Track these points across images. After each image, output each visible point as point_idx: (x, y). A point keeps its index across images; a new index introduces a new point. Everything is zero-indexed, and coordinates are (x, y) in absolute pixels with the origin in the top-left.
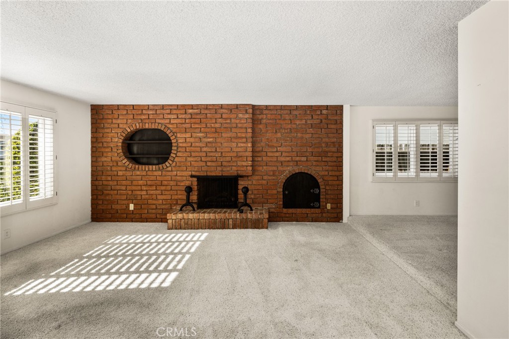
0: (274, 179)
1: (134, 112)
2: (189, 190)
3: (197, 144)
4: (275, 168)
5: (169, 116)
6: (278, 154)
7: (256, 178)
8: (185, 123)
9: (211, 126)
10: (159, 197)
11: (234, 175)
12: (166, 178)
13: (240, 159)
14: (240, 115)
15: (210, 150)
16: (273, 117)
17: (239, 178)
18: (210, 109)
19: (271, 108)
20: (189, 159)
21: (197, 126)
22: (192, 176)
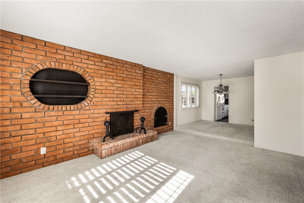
1: (46, 49)
3: (111, 88)
5: (87, 62)
6: (152, 97)
8: (101, 70)
9: (120, 75)
10: (76, 134)
12: (84, 116)
13: (137, 99)
14: (137, 71)
15: (119, 93)
16: (150, 75)
18: (119, 62)
19: (149, 69)
20: (105, 99)
21: (110, 74)
22: (107, 113)
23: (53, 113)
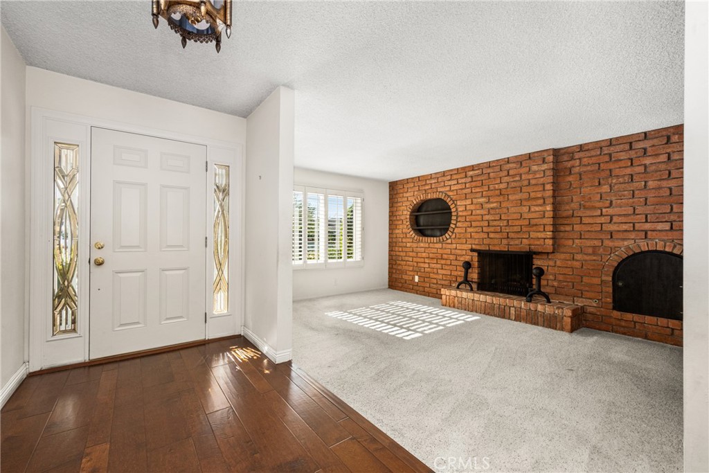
0: (594, 260)
1: (420, 183)
2: (468, 265)
3: (478, 212)
4: (597, 243)
5: (450, 183)
6: (603, 220)
7: (563, 256)
8: (465, 188)
9: (495, 187)
10: (440, 271)
11: (524, 250)
12: (446, 251)
13: (534, 228)
14: (535, 168)
15: (493, 219)
16: (594, 160)
17: (534, 256)
18: (493, 166)
19: (590, 147)
20: (469, 230)
21: (478, 190)
22: (472, 250)
23: (422, 245)
